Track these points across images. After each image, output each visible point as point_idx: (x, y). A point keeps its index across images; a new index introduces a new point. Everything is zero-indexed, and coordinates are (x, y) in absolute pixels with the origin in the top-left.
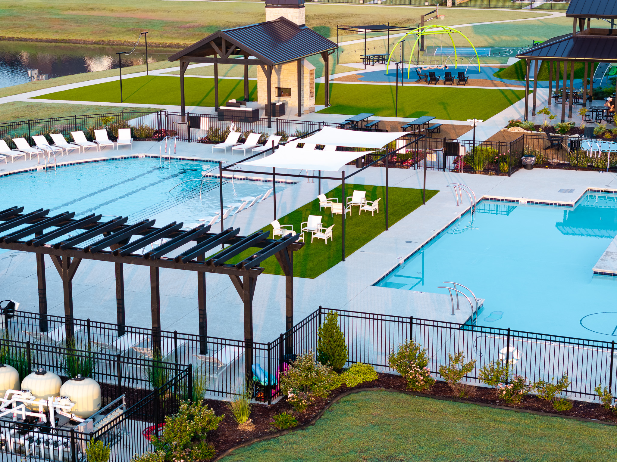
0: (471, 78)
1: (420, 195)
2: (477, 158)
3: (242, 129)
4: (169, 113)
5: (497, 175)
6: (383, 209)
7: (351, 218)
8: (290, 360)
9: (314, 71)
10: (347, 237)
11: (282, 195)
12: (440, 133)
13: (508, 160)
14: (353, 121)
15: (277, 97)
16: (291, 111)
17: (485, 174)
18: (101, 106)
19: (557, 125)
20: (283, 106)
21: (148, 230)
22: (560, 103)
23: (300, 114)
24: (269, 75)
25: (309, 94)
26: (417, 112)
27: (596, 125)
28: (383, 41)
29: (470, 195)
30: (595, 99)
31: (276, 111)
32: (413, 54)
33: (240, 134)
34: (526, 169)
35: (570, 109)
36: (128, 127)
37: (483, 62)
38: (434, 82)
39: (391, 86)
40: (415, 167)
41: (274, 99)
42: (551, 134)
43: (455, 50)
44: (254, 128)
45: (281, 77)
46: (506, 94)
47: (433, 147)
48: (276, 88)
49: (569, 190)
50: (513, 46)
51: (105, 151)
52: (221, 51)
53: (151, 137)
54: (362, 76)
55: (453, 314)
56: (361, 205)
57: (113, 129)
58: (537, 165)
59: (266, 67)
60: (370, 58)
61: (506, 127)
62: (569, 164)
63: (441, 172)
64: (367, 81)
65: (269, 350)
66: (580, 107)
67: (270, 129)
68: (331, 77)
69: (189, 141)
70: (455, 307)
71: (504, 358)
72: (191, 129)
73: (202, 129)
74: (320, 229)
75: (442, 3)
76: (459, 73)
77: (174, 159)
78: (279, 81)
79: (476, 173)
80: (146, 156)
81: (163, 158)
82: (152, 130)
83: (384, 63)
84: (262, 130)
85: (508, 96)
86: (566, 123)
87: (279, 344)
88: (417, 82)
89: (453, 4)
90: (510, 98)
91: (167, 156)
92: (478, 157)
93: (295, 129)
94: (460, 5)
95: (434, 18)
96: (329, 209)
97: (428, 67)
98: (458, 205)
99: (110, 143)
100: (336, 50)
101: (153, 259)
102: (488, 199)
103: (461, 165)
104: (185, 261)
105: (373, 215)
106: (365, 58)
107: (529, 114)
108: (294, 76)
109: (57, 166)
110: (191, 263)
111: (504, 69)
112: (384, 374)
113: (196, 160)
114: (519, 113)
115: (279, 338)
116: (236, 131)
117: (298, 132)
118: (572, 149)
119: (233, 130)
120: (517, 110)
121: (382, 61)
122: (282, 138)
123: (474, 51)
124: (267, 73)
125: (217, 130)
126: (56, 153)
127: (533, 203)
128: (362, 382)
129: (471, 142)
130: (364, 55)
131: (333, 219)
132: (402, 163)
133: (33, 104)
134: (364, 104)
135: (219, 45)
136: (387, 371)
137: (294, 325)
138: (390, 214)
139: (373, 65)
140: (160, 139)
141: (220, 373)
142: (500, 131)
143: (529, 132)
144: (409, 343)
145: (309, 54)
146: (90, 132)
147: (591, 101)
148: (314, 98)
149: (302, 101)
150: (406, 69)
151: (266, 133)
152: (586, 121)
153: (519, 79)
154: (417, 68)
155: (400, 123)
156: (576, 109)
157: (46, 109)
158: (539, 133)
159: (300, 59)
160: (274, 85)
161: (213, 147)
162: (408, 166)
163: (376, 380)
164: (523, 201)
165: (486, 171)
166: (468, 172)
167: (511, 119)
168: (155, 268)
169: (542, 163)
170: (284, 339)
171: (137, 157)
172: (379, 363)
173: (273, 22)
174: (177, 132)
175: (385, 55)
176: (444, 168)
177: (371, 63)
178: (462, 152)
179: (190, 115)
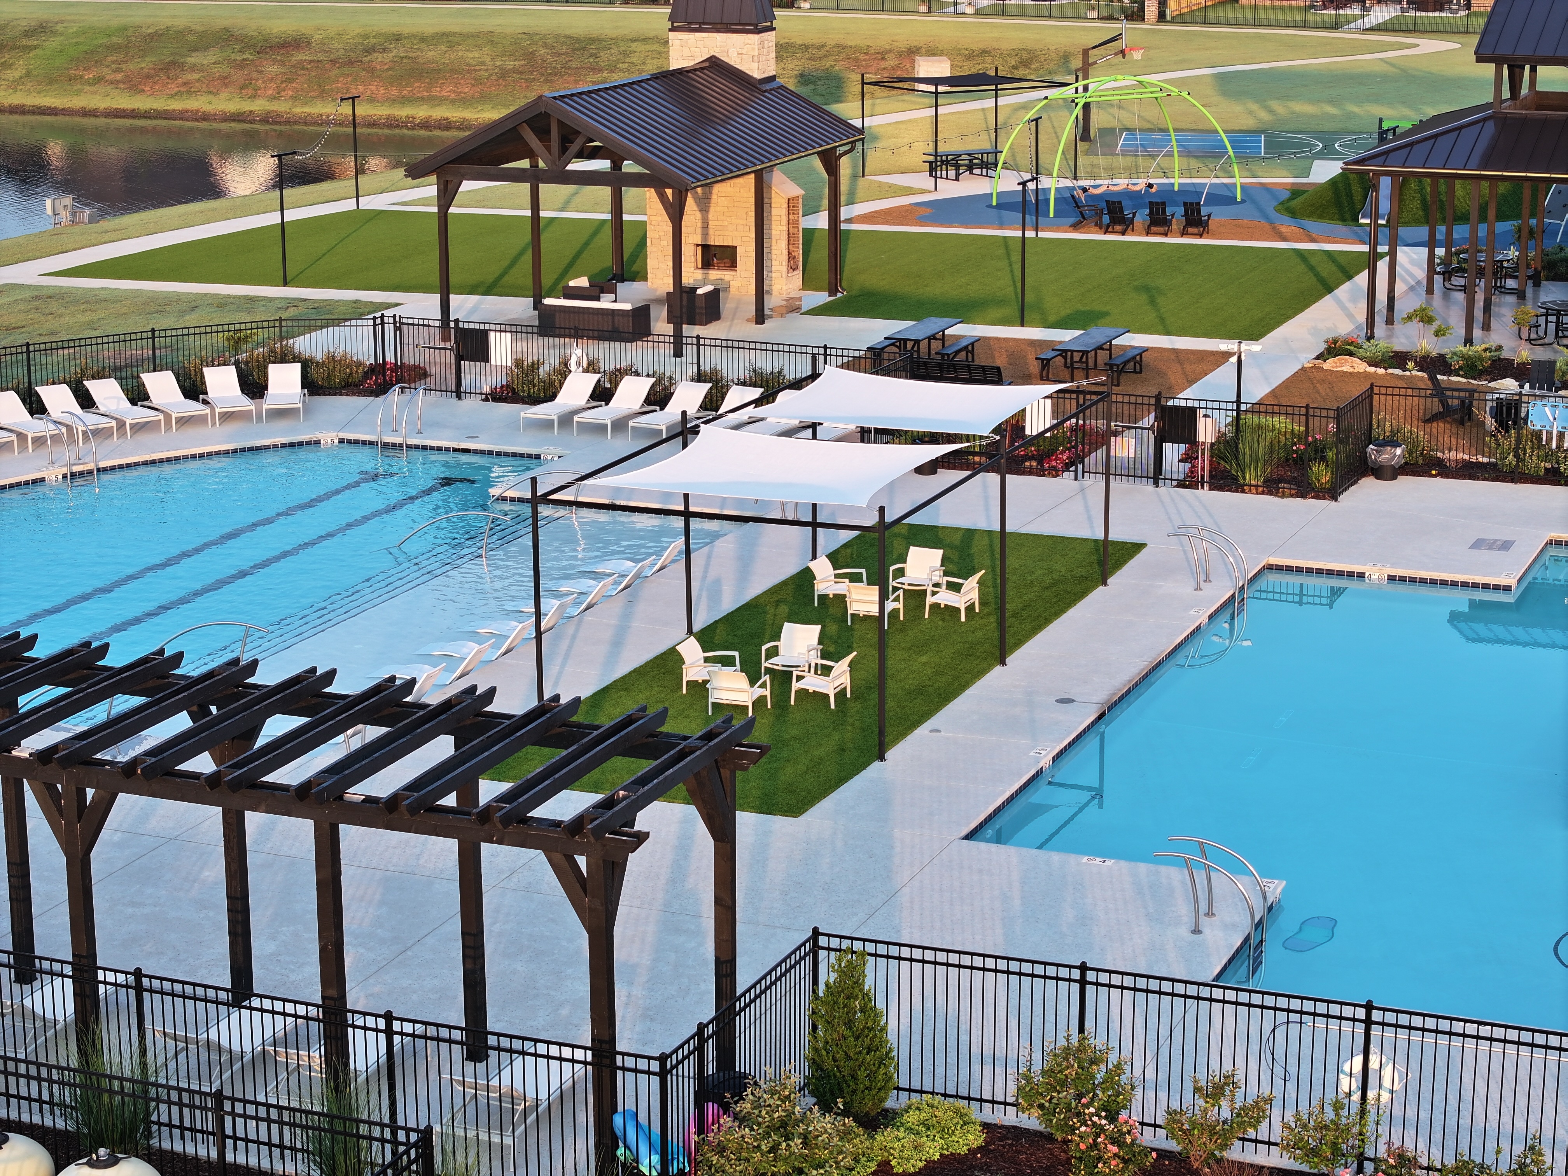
0: (1217, 215)
1: (1094, 558)
2: (1247, 449)
3: (602, 365)
4: (405, 321)
5: (1303, 496)
6: (991, 599)
7: (903, 628)
8: (728, 1095)
9: (801, 200)
10: (892, 686)
11: (709, 557)
12: (1141, 372)
13: (1331, 455)
14: (905, 340)
15: (700, 271)
16: (737, 308)
17: (1270, 493)
18: (229, 296)
19: (1455, 354)
20: (714, 297)
21: (315, 701)
22: (1457, 288)
23: (760, 318)
24: (676, 214)
25: (785, 263)
26: (1077, 312)
27: (1556, 352)
28: (981, 113)
29: (1231, 560)
30: (1547, 279)
31: (697, 311)
32: (1063, 151)
33: (597, 377)
34: (1377, 478)
35: (1487, 309)
36: (295, 359)
37: (1247, 174)
38: (1118, 228)
39: (1005, 237)
40: (1076, 471)
41: (691, 275)
42: (1439, 377)
43: (1174, 143)
44: (634, 360)
45: (711, 216)
46: (1313, 261)
47: (1126, 418)
48: (698, 245)
49: (1499, 543)
50: (1320, 128)
51: (232, 427)
52: (549, 149)
53: (357, 386)
54: (929, 210)
55: (1197, 931)
56: (930, 589)
57: (255, 364)
58: (1409, 468)
59: (669, 192)
60: (947, 161)
61: (1317, 358)
62: (1494, 465)
63: (1148, 487)
64: (941, 225)
65: (663, 1074)
66: (1511, 299)
67: (678, 359)
68: (845, 212)
69: (459, 397)
70: (1203, 907)
71: (1354, 1087)
72: (465, 364)
73: (493, 363)
74: (816, 664)
75: (1133, 12)
76: (1185, 204)
77: (417, 447)
78: (705, 226)
79: (1243, 491)
80: (341, 441)
81: (385, 445)
82: (359, 364)
83: (984, 173)
84: (656, 367)
85: (1319, 269)
86: (1478, 348)
87: (693, 1052)
88: (1075, 227)
89: (1161, 16)
90: (1324, 274)
91: (398, 440)
92: (1251, 448)
93: (747, 364)
94: (1179, 19)
95: (1116, 54)
96: (841, 599)
97: (1104, 185)
98: (1198, 588)
99: (246, 404)
100: (859, 145)
101: (320, 800)
102: (1279, 568)
103: (1203, 469)
104: (413, 810)
105: (963, 619)
106: (936, 161)
107: (1377, 319)
108: (747, 213)
109: (98, 470)
110: (433, 815)
111: (1304, 192)
112: (1002, 1127)
113: (475, 452)
114: (1350, 316)
115: (693, 1037)
116: (586, 371)
117: (754, 371)
118: (1503, 425)
119: (578, 366)
120: (1343, 308)
121: (981, 168)
122: (711, 388)
123: (1222, 141)
124: (671, 211)
125: (535, 366)
126: (97, 432)
127: (1402, 579)
128: (937, 1157)
129: (1230, 406)
130: (932, 151)
131: (851, 629)
132: (1040, 463)
133: (50, 292)
134: (936, 289)
135: (543, 133)
136: (1010, 1117)
137: (739, 991)
138: (1012, 616)
139: (957, 179)
140: (381, 390)
141: (520, 1130)
142: (1303, 369)
143: (1381, 371)
144: (1075, 1041)
145: (785, 156)
146: (193, 373)
147: (1537, 284)
148: (800, 272)
149: (766, 282)
150: (1044, 189)
151: (667, 375)
152: (1529, 340)
153: (1343, 220)
154: (1074, 188)
155: (1032, 343)
156: (1499, 305)
157: (84, 306)
158: (1408, 373)
159: (762, 169)
160: (691, 238)
161: (522, 415)
162: (1057, 471)
163: (980, 1149)
164: (1377, 573)
165: (1271, 487)
166: (1220, 488)
167: (1331, 336)
168: (327, 826)
169: (1421, 462)
170: (709, 1037)
171: (317, 442)
172: (987, 1096)
173: (688, 72)
174: (428, 370)
175: (988, 154)
176: (1157, 475)
177: (952, 173)
178: (1206, 432)
179: (461, 325)
